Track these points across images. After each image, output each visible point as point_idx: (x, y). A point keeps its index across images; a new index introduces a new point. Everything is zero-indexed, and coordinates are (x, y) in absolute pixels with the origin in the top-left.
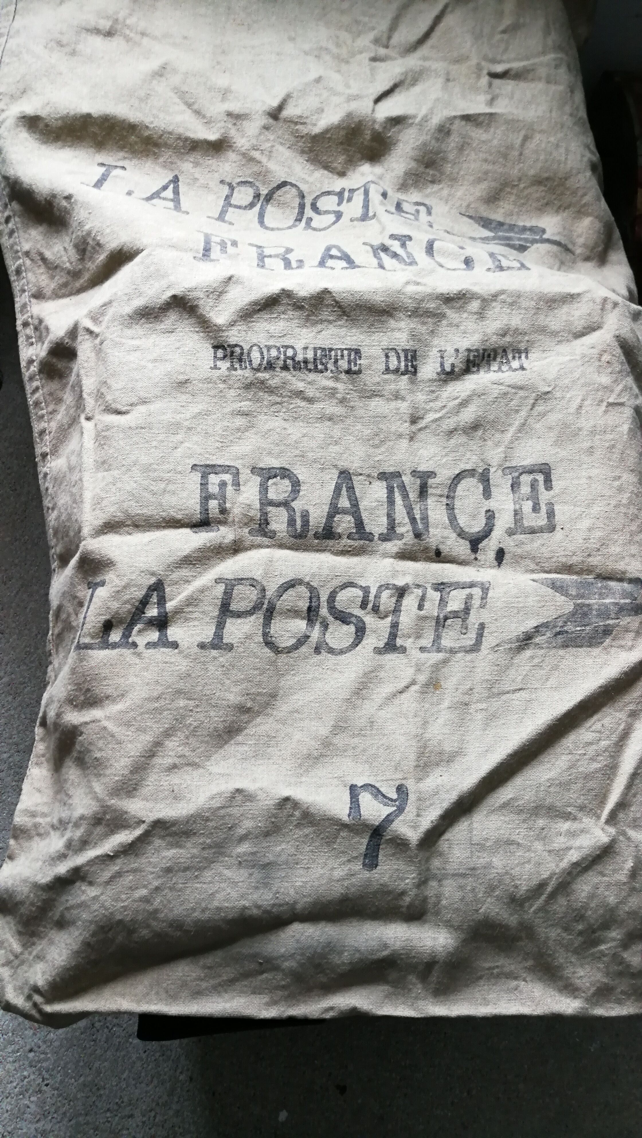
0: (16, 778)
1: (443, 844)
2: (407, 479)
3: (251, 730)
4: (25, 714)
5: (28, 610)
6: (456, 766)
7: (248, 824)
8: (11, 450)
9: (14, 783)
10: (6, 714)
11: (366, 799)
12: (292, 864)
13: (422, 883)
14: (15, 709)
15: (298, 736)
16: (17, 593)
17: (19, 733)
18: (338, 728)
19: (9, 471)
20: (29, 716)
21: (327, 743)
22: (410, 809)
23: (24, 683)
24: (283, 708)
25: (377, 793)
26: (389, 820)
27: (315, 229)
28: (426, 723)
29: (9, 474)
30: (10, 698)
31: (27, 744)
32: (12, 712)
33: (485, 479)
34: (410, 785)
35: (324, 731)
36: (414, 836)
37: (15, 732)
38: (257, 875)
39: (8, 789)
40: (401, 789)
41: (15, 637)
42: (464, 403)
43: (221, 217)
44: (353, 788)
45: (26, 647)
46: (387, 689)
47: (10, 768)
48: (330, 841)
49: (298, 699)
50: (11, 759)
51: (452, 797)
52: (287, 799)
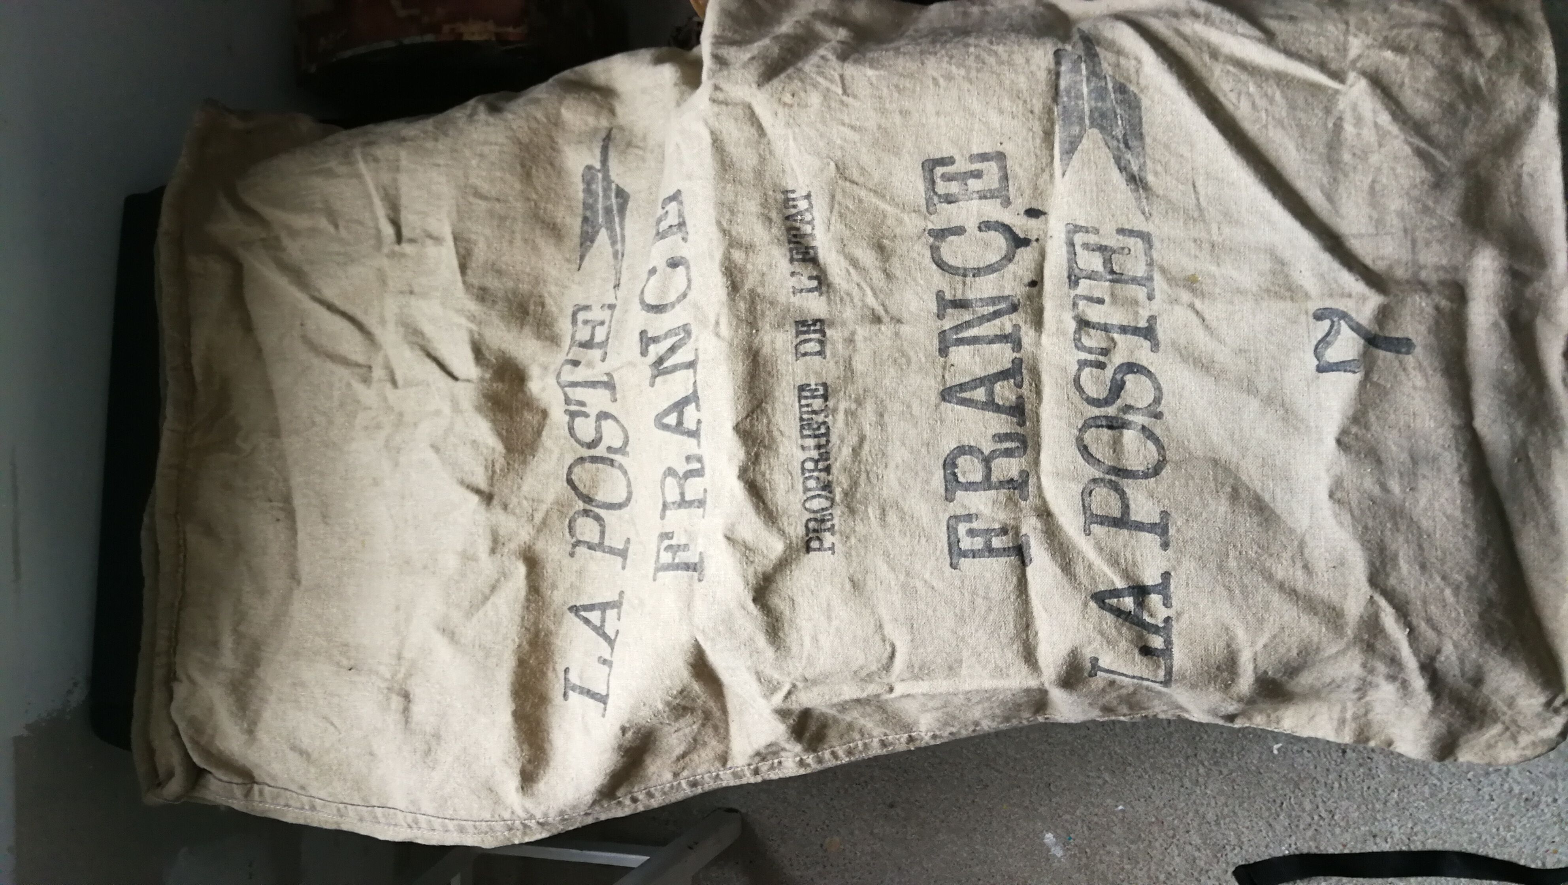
0: (1229, 755)
1: (1379, 266)
2: (947, 324)
3: (1257, 486)
4: (1148, 751)
5: (1018, 756)
6: (1287, 254)
7: (1369, 484)
8: (814, 791)
9: (1235, 758)
10: (1151, 773)
11: (1332, 355)
12: (1409, 433)
13: (1424, 287)
14: (1143, 763)
15: (1261, 433)
16: (997, 771)
17: (1172, 756)
18: (1251, 389)
19: (842, 792)
20: (1150, 747)
21: (1268, 401)
22: (1341, 305)
23: (1110, 754)
24: (1228, 452)
25: (1324, 342)
26: (1357, 328)
27: (626, 443)
28: (1240, 291)
29: (846, 791)
30: (1130, 769)
31: (1185, 746)
32: (1147, 765)
33: (940, 234)
34: (1313, 306)
35: (1254, 404)
36: (1374, 300)
37: (1172, 761)
38: (1424, 469)
39: (1243, 764)
40: (1319, 316)
41: (1053, 769)
42: (854, 262)
43: (623, 554)
44: (1320, 369)
45: (1064, 755)
46: (1200, 336)
47: (1216, 763)
48: (1383, 393)
49: (1217, 436)
50: (1206, 763)
51: (1326, 260)
52: (1339, 442)
